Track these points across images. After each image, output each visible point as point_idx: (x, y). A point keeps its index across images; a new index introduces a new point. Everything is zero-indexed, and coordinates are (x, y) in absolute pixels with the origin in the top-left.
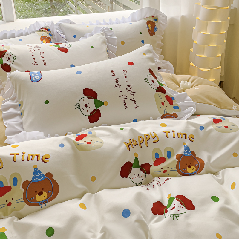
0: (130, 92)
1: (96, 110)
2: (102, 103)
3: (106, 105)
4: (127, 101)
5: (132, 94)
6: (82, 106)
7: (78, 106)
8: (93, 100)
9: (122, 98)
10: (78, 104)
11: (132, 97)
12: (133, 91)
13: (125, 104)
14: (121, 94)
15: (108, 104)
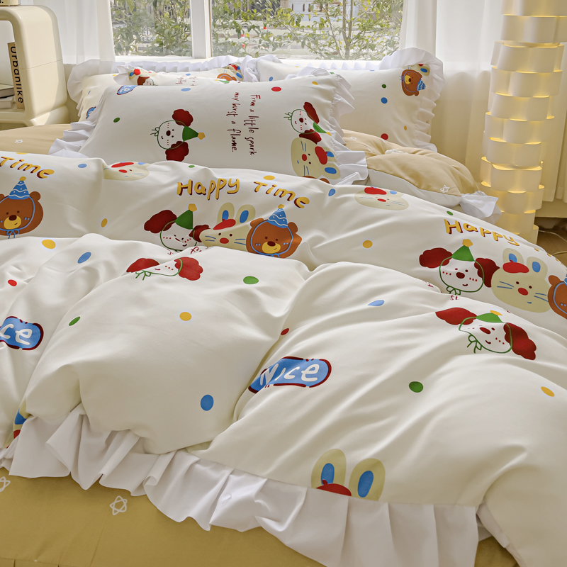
0: (250, 126)
1: (181, 142)
2: (195, 134)
3: (201, 139)
4: (238, 140)
5: (251, 130)
6: (163, 132)
7: (156, 132)
8: (182, 127)
9: (232, 132)
10: (157, 129)
11: (250, 135)
12: (254, 126)
13: (234, 144)
14: (233, 127)
15: (204, 136)
